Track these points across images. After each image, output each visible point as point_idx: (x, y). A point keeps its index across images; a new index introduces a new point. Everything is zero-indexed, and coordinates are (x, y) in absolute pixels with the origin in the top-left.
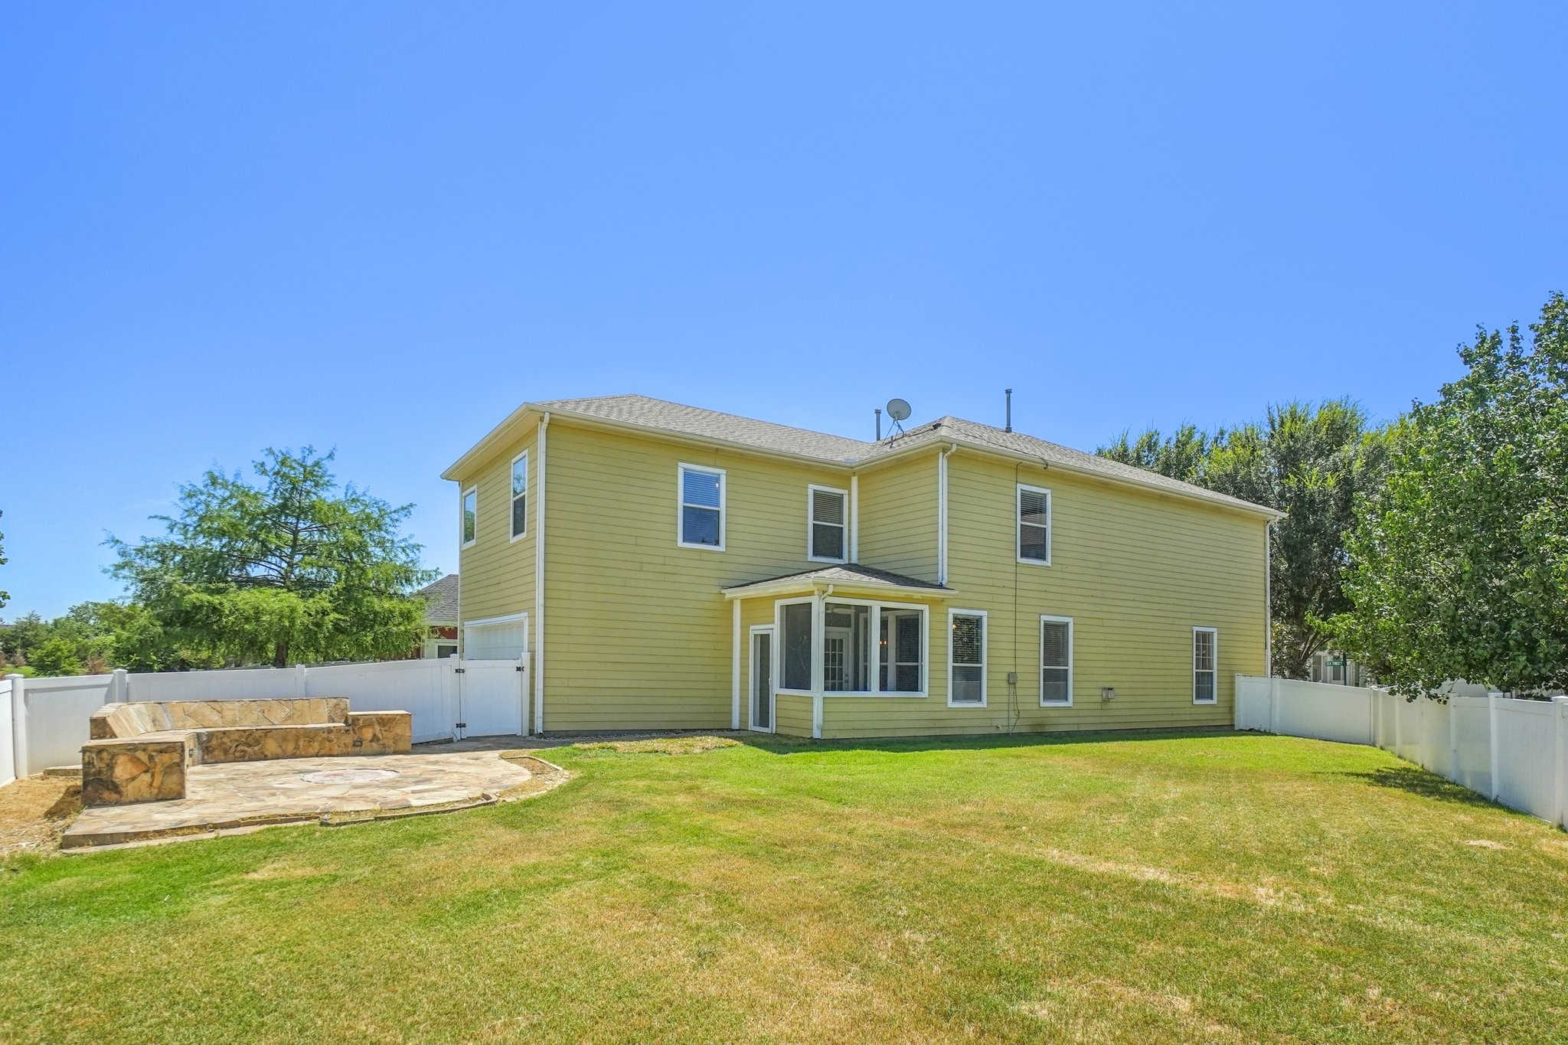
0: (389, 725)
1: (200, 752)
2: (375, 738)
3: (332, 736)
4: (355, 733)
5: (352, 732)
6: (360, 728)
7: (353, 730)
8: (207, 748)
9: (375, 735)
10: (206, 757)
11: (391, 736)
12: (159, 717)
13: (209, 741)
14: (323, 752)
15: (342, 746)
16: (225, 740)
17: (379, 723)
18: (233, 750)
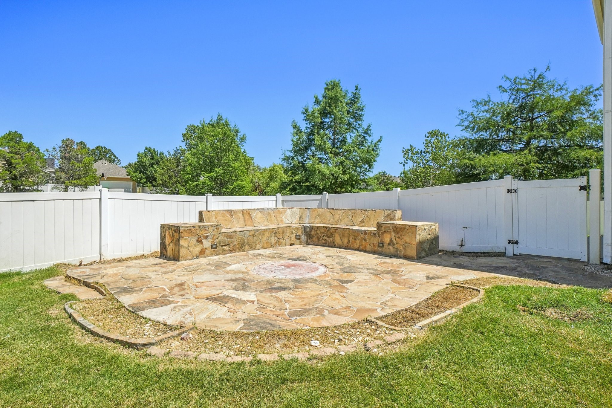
0: (401, 233)
1: (306, 237)
2: (391, 243)
3: (366, 237)
4: (379, 237)
5: (377, 235)
6: (382, 234)
7: (378, 234)
8: (309, 235)
9: (391, 240)
10: (309, 240)
11: (401, 242)
12: (304, 216)
13: (311, 231)
14: (361, 248)
15: (372, 245)
16: (318, 232)
17: (394, 231)
18: (321, 238)
